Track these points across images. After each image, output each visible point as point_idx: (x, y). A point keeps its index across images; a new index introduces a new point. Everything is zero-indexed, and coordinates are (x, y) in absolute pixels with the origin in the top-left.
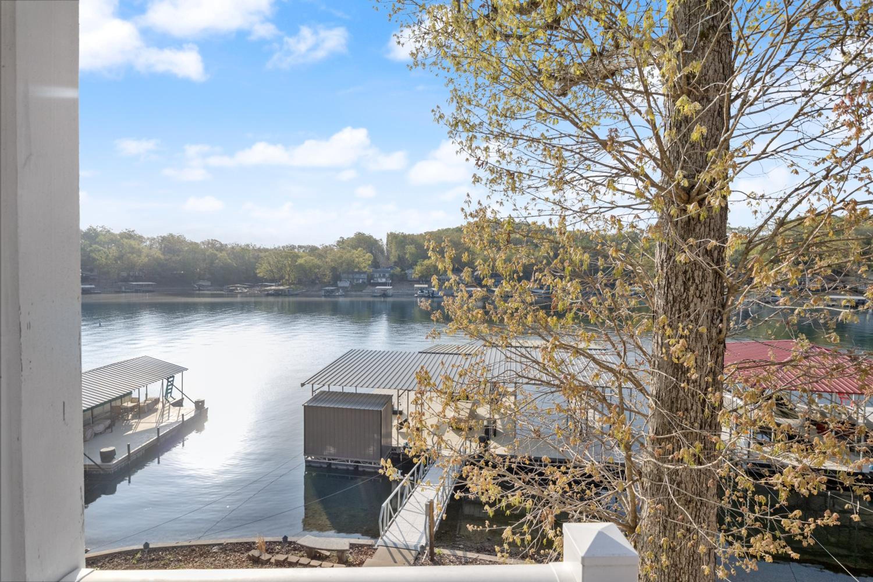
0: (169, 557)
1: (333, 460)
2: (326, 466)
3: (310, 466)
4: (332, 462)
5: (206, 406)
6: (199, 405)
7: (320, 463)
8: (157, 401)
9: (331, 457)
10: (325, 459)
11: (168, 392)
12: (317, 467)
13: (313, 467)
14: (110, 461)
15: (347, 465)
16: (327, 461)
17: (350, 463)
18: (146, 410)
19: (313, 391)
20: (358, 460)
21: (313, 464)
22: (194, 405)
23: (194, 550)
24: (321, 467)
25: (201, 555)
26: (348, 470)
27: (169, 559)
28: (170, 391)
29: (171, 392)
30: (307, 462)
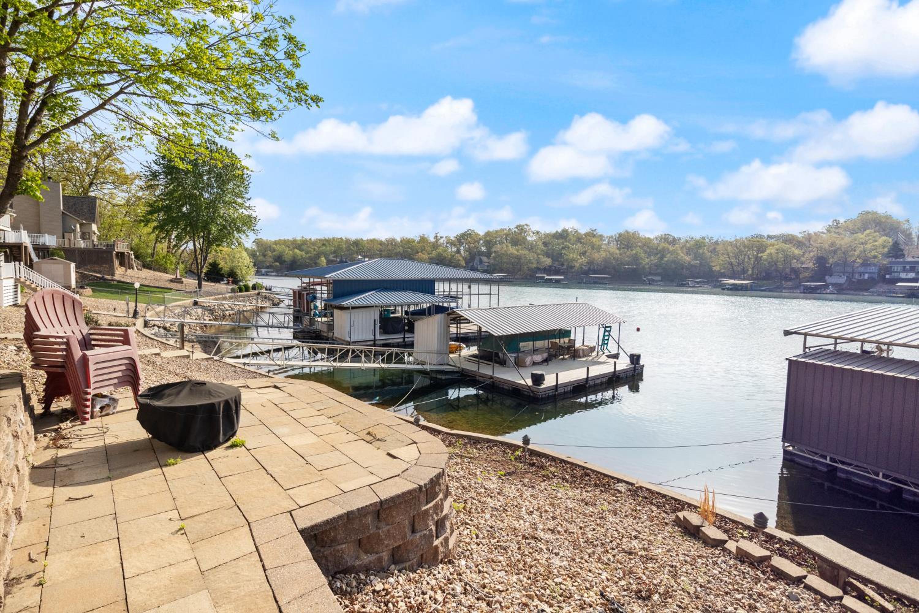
0: (553, 469)
1: (843, 463)
2: (826, 470)
3: (792, 461)
4: (840, 466)
5: (642, 362)
6: (635, 359)
7: (814, 461)
8: (592, 349)
9: (837, 458)
10: (825, 457)
11: (605, 343)
12: (807, 467)
13: (799, 464)
14: (539, 385)
15: (874, 481)
16: (828, 462)
17: (880, 478)
18: (581, 355)
19: (805, 348)
20: (903, 477)
21: (798, 460)
22: (628, 359)
23: (588, 475)
24: (815, 469)
25: (596, 485)
26: (874, 489)
27: (553, 473)
28: (606, 342)
29: (607, 344)
30: (786, 452)
